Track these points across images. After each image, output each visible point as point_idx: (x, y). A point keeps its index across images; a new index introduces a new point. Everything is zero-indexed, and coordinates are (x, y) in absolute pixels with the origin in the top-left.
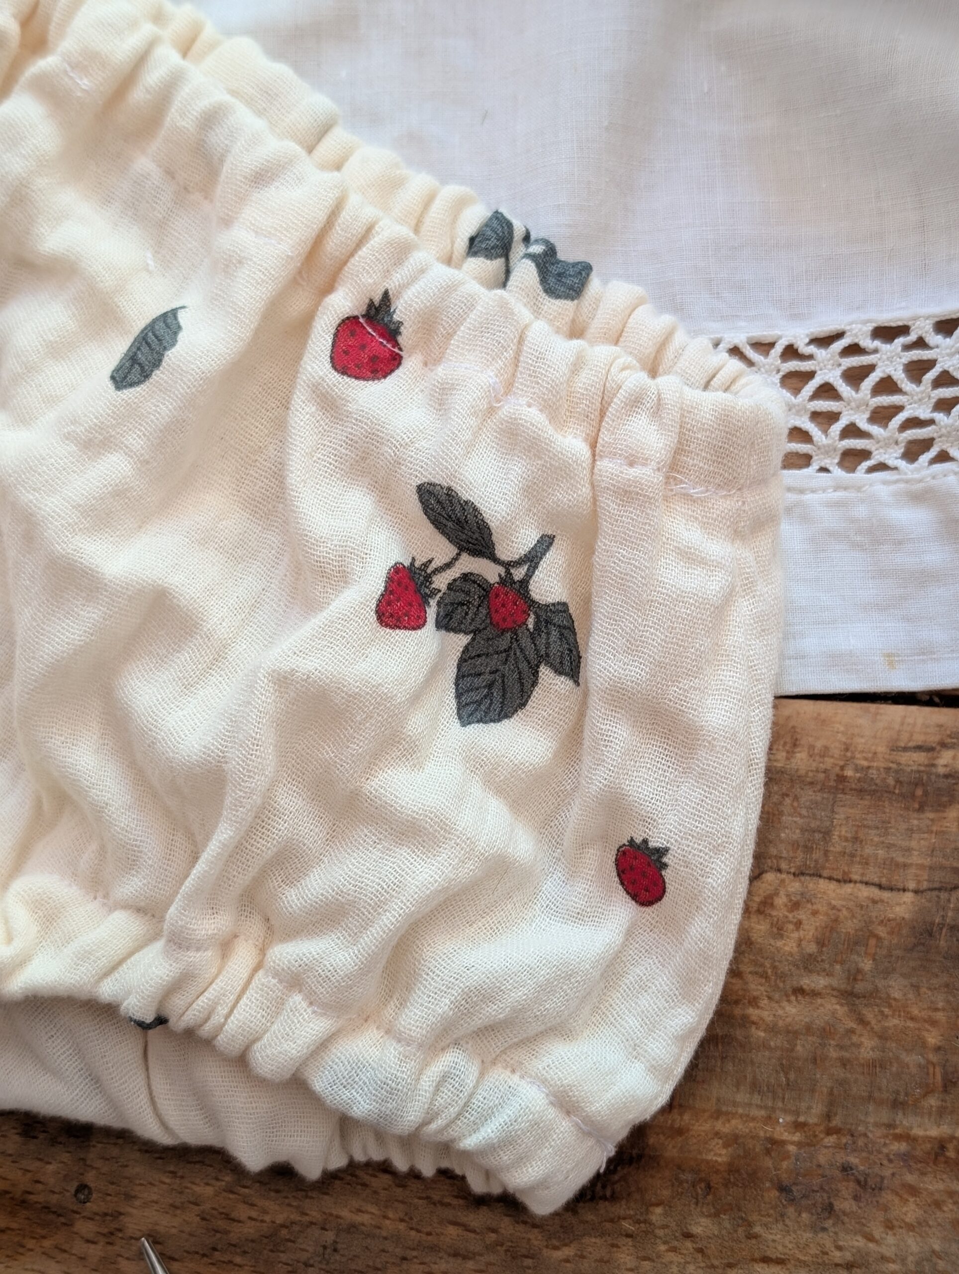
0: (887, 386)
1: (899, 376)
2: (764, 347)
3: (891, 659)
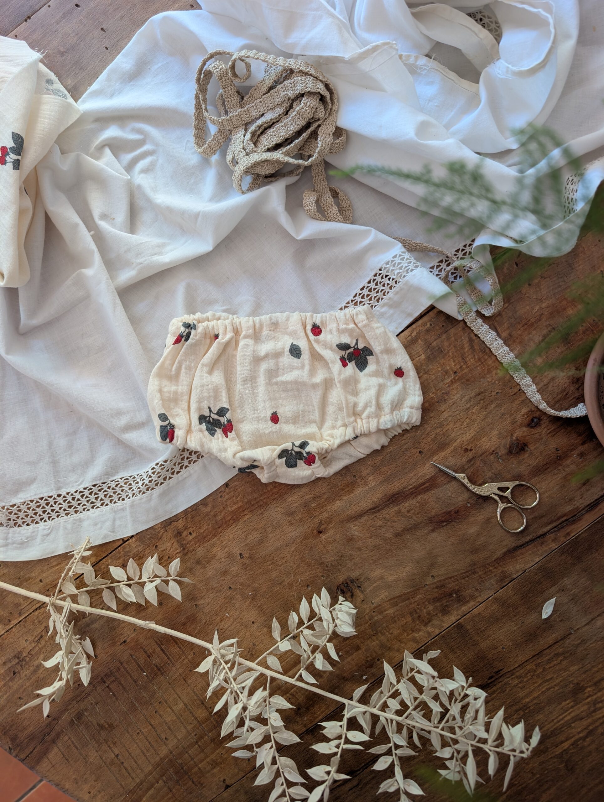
0: (368, 295)
1: (369, 293)
2: (348, 303)
3: (397, 328)
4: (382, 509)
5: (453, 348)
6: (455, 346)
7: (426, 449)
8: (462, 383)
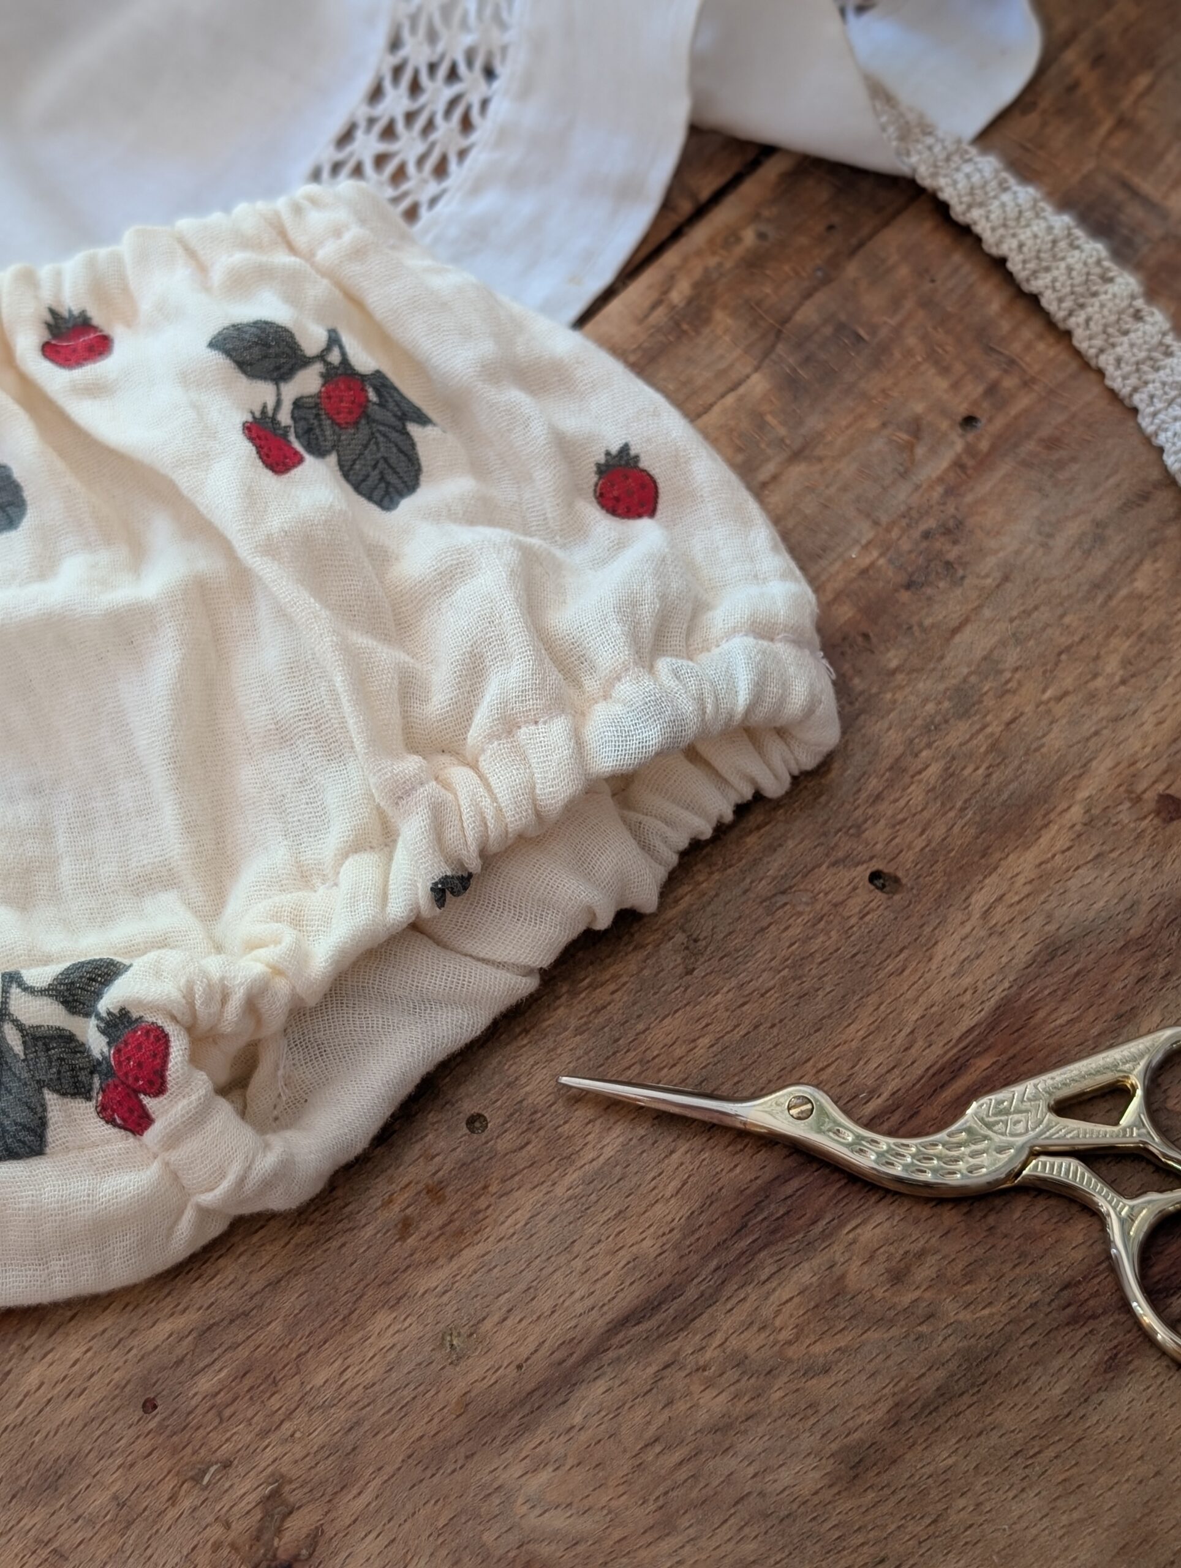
4: (708, 1300)
5: (921, 314)
6: (926, 303)
7: (909, 857)
8: (1026, 464)
